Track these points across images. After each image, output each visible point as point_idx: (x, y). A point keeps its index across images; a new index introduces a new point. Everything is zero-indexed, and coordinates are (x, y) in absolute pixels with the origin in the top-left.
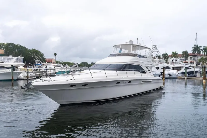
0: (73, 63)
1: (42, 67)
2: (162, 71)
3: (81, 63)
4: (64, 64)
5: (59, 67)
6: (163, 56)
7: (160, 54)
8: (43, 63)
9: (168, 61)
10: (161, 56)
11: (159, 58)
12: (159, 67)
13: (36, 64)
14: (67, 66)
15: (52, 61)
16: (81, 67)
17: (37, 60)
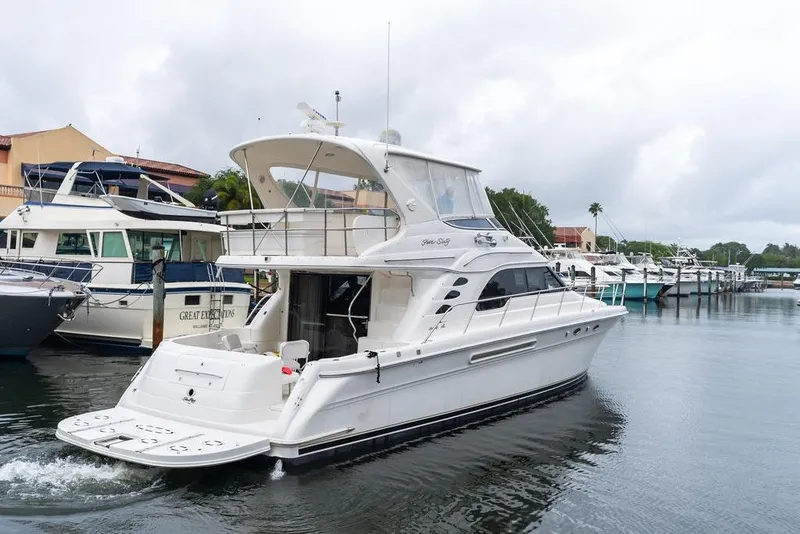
0: (674, 249)
3: (717, 245)
4: (634, 249)
5: (612, 264)
8: (546, 248)
14: (646, 261)
15: (579, 238)
16: (715, 265)
17: (524, 235)
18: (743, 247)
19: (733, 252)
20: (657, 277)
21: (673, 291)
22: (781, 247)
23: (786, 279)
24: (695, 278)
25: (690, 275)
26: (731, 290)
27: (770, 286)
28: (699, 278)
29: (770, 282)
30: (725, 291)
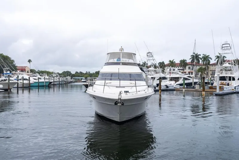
0: (53, 72)
1: (12, 77)
2: (158, 82)
3: (63, 72)
4: (41, 73)
5: (35, 77)
6: (159, 65)
7: (156, 63)
8: (14, 72)
9: (164, 71)
10: (157, 65)
11: (155, 67)
12: (155, 78)
13: (5, 72)
14: (45, 76)
15: (25, 69)
16: (63, 77)
17: (6, 68)
18: (70, 72)
19: (68, 73)
20: (48, 80)
21: (52, 83)
22: (79, 72)
23: (80, 80)
24: (58, 80)
25: (57, 79)
27: (77, 82)
28: (59, 80)
29: (76, 81)
30: (66, 83)
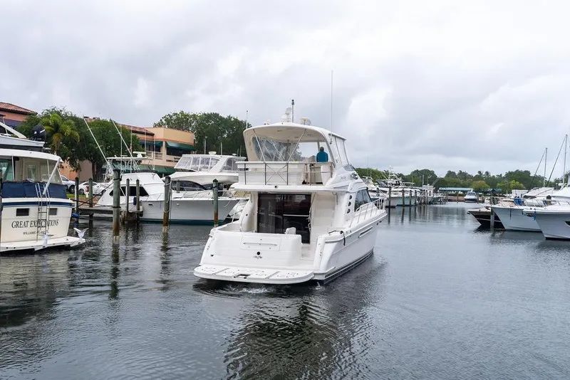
0: (387, 173)
3: (414, 173)
14: (368, 183)
16: (414, 185)
18: (432, 173)
19: (426, 176)
20: (375, 194)
22: (457, 173)
23: (460, 195)
24: (401, 194)
25: (397, 192)
26: (424, 203)
27: (450, 200)
28: (403, 195)
29: (449, 197)
30: (420, 204)
